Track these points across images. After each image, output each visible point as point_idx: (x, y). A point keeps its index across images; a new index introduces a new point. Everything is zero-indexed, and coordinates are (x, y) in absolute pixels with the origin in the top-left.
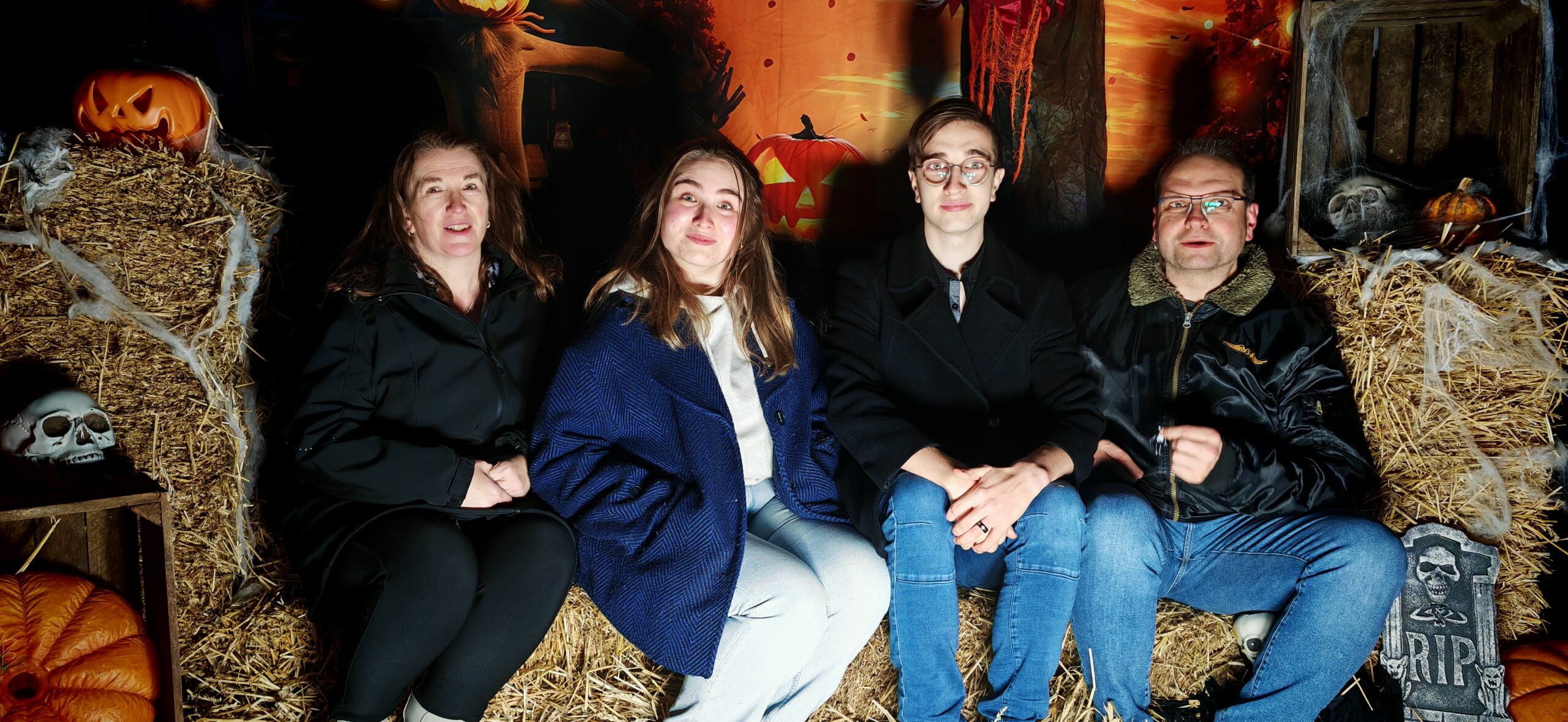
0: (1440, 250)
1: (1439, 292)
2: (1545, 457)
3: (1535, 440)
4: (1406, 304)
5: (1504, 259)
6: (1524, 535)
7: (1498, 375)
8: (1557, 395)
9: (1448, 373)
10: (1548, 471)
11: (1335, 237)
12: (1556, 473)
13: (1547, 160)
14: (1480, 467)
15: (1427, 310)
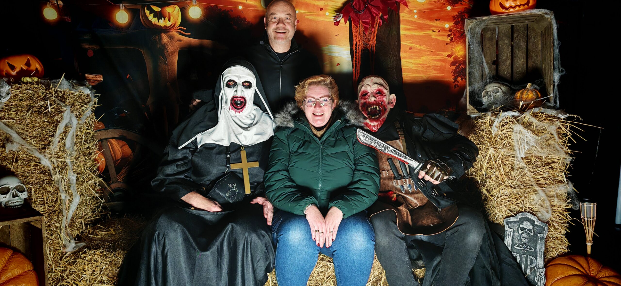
0: (519, 111)
1: (518, 127)
2: (563, 188)
3: (559, 182)
4: (507, 132)
5: (542, 114)
6: (558, 217)
7: (544, 157)
8: (567, 164)
9: (524, 158)
10: (566, 193)
11: (483, 107)
12: (568, 194)
13: (558, 76)
14: (538, 193)
15: (514, 134)
